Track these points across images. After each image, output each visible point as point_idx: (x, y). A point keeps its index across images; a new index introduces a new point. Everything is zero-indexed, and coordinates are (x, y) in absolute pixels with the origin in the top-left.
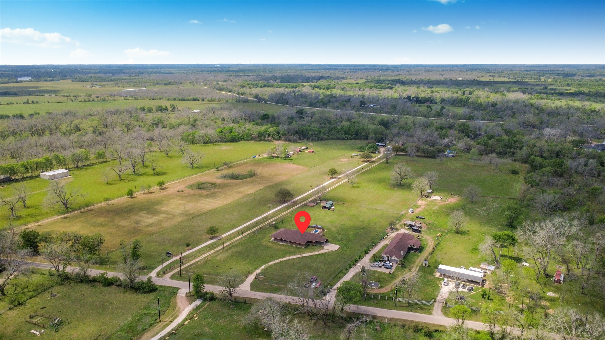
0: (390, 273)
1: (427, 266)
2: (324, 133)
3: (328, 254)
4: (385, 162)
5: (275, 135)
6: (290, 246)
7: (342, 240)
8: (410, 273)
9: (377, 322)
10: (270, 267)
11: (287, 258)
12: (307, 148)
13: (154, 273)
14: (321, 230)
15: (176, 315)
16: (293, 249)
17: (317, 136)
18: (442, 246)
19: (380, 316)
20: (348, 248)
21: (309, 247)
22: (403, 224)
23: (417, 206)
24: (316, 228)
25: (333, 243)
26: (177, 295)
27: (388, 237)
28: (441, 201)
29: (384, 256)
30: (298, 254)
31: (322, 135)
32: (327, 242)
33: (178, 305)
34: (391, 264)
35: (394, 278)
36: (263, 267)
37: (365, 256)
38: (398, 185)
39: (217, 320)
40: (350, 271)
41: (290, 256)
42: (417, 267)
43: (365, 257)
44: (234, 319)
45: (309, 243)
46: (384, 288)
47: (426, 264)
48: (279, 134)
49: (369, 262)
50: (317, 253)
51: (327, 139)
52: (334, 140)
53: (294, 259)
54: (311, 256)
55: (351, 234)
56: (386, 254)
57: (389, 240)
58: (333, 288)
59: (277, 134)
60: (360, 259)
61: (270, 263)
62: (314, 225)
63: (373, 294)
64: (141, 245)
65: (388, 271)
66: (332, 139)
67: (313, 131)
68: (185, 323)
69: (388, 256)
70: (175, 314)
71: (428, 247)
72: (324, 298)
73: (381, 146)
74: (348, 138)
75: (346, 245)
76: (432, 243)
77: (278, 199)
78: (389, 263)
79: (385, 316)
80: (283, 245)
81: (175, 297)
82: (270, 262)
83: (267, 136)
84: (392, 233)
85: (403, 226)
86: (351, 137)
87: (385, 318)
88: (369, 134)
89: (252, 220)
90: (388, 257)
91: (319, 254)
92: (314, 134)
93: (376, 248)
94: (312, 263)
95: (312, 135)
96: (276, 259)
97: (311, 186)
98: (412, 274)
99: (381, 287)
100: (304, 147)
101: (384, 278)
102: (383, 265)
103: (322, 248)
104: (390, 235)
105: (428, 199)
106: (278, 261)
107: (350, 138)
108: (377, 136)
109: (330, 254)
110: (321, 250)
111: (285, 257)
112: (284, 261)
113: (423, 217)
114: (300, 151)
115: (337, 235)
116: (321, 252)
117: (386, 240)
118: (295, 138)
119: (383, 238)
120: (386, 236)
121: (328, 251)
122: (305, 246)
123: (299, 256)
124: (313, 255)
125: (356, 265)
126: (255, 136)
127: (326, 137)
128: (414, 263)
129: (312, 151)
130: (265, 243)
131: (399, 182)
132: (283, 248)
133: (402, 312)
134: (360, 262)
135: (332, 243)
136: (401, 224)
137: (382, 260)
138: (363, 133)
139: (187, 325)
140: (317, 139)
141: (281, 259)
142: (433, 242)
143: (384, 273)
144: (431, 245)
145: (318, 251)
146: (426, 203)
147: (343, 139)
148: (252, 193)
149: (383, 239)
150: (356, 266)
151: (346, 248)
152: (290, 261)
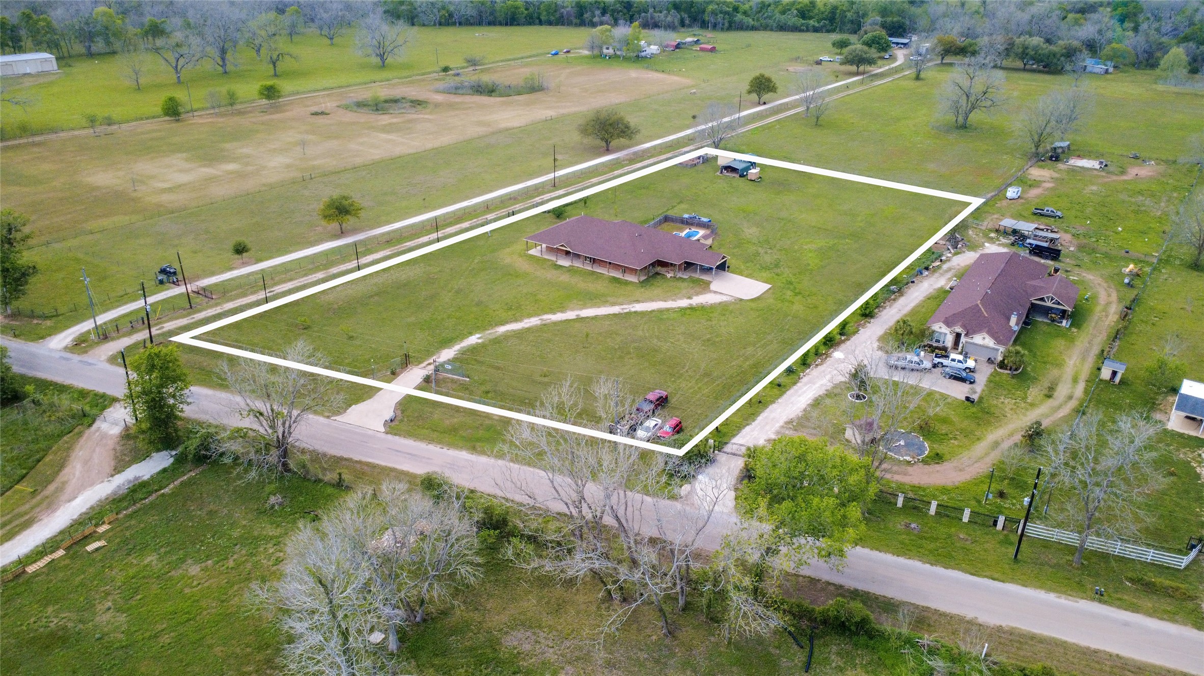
0: (968, 399)
1: (1118, 379)
2: (745, 13)
3: (723, 308)
4: (914, 76)
5: (618, 12)
6: (593, 273)
7: (777, 266)
8: (1050, 403)
9: (932, 652)
10: (497, 341)
11: (571, 315)
12: (697, 42)
13: (65, 338)
14: (708, 232)
15: (27, 517)
16: (599, 287)
17: (727, 16)
18: (1152, 309)
19: (943, 615)
20: (797, 294)
21: (659, 281)
22: (991, 231)
23: (1029, 183)
24: (692, 224)
25: (746, 273)
26: (90, 425)
27: (945, 267)
28: (1103, 174)
29: (940, 328)
30: (613, 304)
31: (739, 17)
32: (722, 267)
33: (66, 471)
34: (971, 363)
35: (989, 423)
36: (474, 340)
37: (864, 326)
38: (957, 128)
39: (182, 560)
40: (805, 380)
41: (584, 307)
42: (1075, 380)
43: (862, 331)
44: (256, 565)
45: (659, 269)
46: (946, 466)
47: (1114, 373)
48: (629, 11)
49: (880, 348)
50: (684, 303)
51: (753, 28)
52: (772, 30)
53: (595, 318)
54: (661, 311)
55: (810, 251)
56: (948, 323)
57: (949, 275)
58: (728, 448)
59: (625, 11)
60: (841, 334)
61: (502, 329)
62: (686, 216)
63: (901, 487)
64: (26, 230)
65: (959, 391)
66: (766, 28)
67: (718, 4)
68: (30, 569)
69: (958, 329)
70: (26, 513)
71: (1098, 309)
72: (686, 488)
73: (897, 44)
74: (807, 27)
75: (791, 283)
76: (1109, 296)
77: (589, 141)
78: (961, 357)
79: (970, 614)
80: (570, 270)
81: (80, 434)
82: (503, 323)
83: (598, 12)
84: (956, 254)
85: (993, 235)
86: (817, 25)
87: (970, 625)
88: (865, 15)
89: (491, 191)
90: (958, 336)
91: (691, 308)
92: (721, 12)
93: (902, 301)
94: (658, 338)
95: (714, 13)
96: (530, 316)
97: (694, 117)
98: (1059, 407)
99: (937, 458)
100: (689, 39)
101: (945, 421)
102: (935, 366)
103: (705, 287)
104: (948, 260)
105: (1061, 166)
106: (534, 321)
107: (814, 26)
108: (889, 19)
109: (731, 312)
110: (697, 294)
111: (563, 309)
112: (555, 323)
113: (1059, 213)
114: (678, 46)
115: (761, 250)
116: (697, 300)
117: (937, 275)
118: (669, 19)
119: (927, 269)
120: (937, 263)
121: (725, 298)
122: (643, 278)
123: (616, 309)
124: (668, 310)
125: (827, 356)
126: (568, 12)
127: (750, 21)
128: (1059, 365)
129: (710, 47)
130: (508, 261)
131: (961, 119)
132: (565, 278)
133: (1052, 597)
134: (843, 346)
135: (741, 274)
136: (984, 228)
137: (930, 346)
138: (849, 15)
139: (36, 574)
140: (727, 25)
141: (545, 317)
142: (1114, 296)
143: (944, 397)
144: (1109, 304)
145: (690, 298)
146: (1056, 175)
147: (795, 29)
148: (519, 125)
149: (926, 273)
150: (829, 361)
151: (789, 293)
152: (577, 325)
